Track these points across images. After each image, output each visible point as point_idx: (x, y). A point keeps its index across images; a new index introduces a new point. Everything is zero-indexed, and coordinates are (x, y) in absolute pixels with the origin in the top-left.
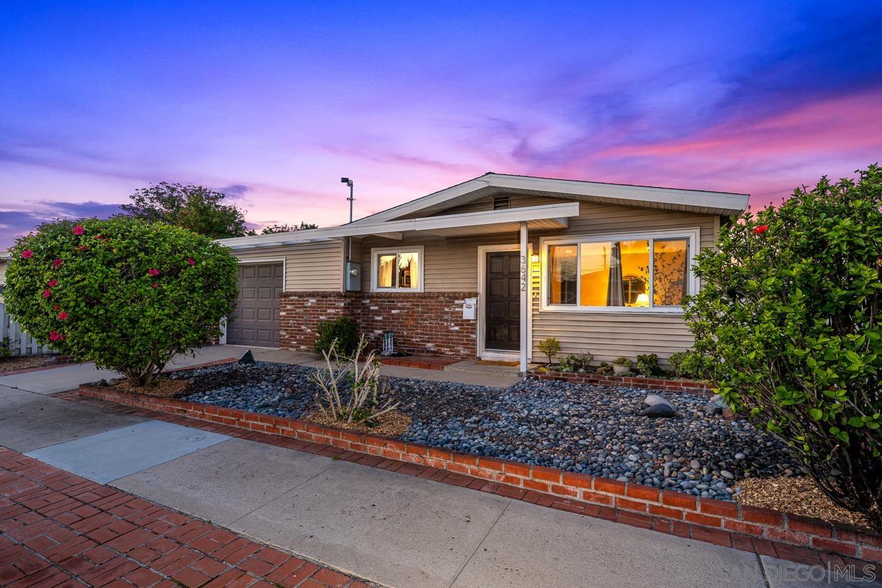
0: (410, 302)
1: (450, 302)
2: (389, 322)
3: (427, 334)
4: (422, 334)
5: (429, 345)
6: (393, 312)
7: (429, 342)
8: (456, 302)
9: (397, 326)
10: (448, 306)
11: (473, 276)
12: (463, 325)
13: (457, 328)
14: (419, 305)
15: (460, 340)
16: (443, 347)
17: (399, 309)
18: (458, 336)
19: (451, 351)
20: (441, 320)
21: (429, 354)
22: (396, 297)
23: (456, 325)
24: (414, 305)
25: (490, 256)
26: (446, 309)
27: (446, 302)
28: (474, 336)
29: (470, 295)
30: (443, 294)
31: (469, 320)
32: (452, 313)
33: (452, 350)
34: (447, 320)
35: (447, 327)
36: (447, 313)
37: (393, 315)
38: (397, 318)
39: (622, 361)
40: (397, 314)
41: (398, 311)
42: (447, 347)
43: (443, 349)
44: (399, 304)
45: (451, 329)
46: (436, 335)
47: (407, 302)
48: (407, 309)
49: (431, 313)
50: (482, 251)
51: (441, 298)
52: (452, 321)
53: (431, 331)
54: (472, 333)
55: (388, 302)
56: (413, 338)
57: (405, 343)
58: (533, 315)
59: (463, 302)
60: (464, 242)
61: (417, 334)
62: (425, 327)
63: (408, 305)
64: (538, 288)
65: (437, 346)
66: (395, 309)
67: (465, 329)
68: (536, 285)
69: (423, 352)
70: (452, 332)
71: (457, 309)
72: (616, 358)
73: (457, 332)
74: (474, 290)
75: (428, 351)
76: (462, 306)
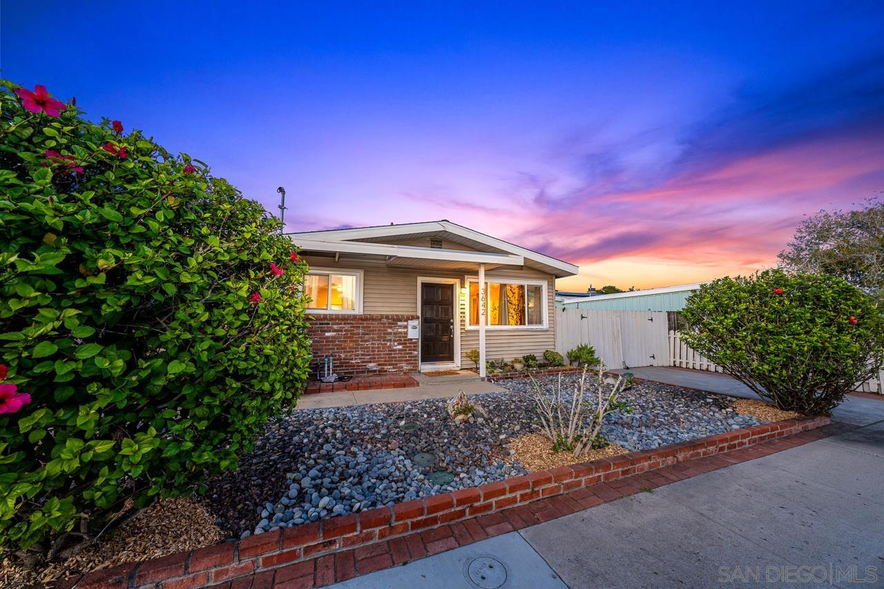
0: (348, 324)
1: (393, 324)
2: (323, 345)
3: (369, 355)
4: (362, 355)
5: (371, 365)
6: (327, 334)
7: (371, 362)
8: (399, 323)
9: (331, 349)
10: (390, 328)
11: (412, 301)
12: (406, 344)
13: (400, 347)
14: (359, 327)
15: (403, 357)
16: (386, 365)
17: (334, 331)
18: (401, 354)
19: (394, 368)
20: (384, 341)
21: (370, 374)
22: (331, 319)
23: (399, 344)
24: (354, 327)
25: (424, 285)
26: (389, 330)
27: (389, 324)
28: (416, 353)
29: (413, 318)
30: (387, 317)
31: (411, 339)
32: (395, 334)
33: (395, 366)
34: (390, 340)
35: (390, 347)
36: (390, 333)
37: (328, 337)
38: (332, 341)
39: (517, 361)
40: (332, 337)
41: (334, 334)
42: (390, 365)
43: (386, 367)
44: (335, 327)
45: (395, 348)
46: (378, 355)
47: (345, 324)
48: (345, 331)
49: (374, 334)
50: (420, 280)
51: (385, 320)
52: (395, 341)
53: (373, 351)
54: (414, 350)
55: (320, 324)
56: (352, 359)
57: (342, 366)
58: (461, 333)
59: (405, 323)
60: (403, 270)
61: (358, 355)
62: (365, 348)
63: (347, 327)
64: (464, 313)
65: (379, 365)
66: (330, 331)
67: (408, 347)
68: (463, 311)
69: (364, 372)
70: (395, 350)
71: (400, 330)
72: (513, 359)
73: (400, 350)
74: (413, 314)
75: (369, 371)
76: (406, 327)
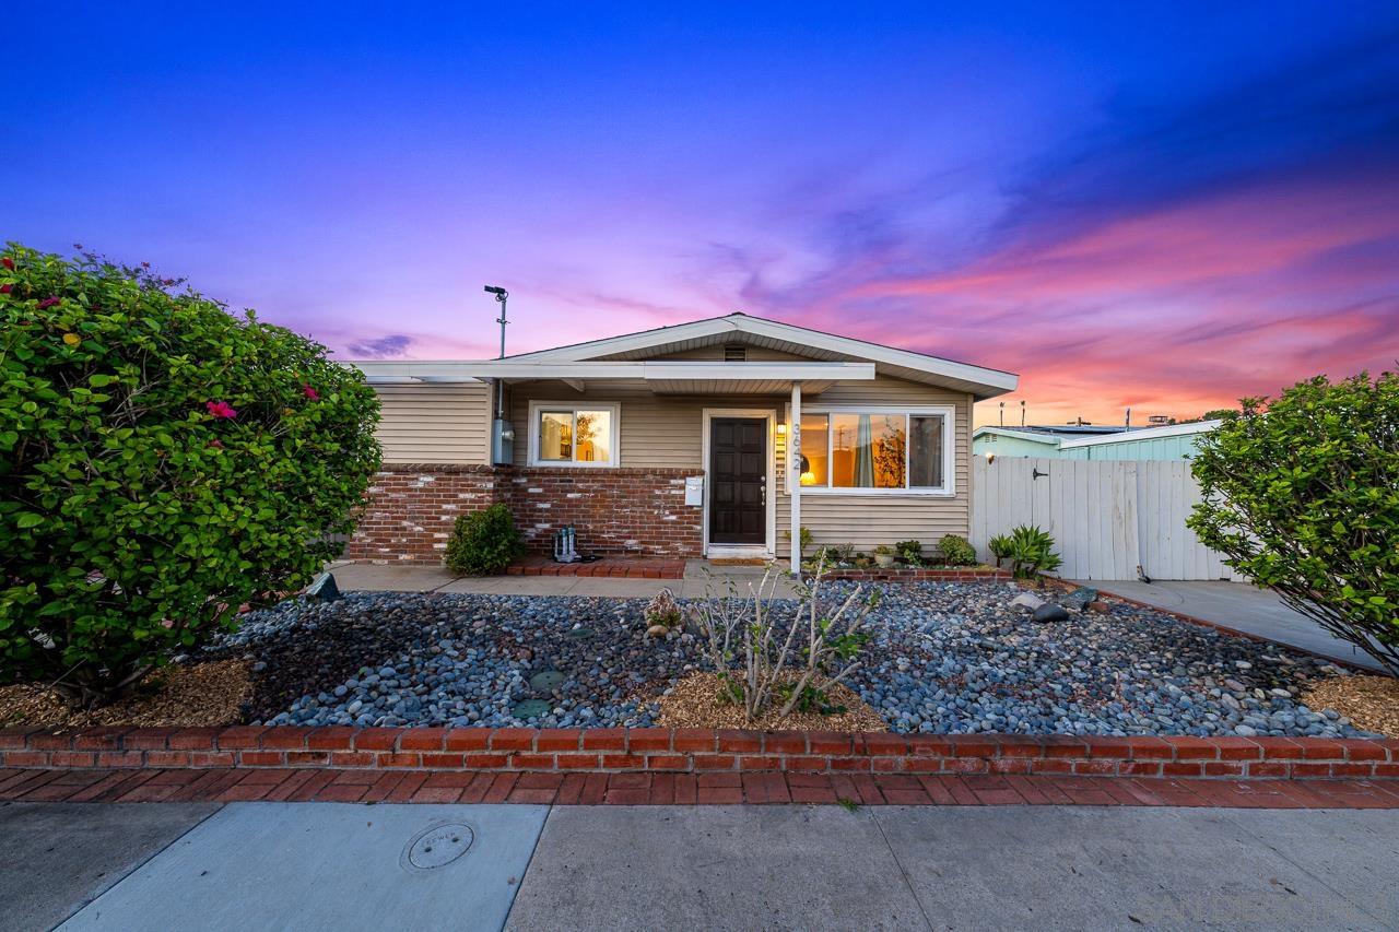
0: (598, 481)
1: (662, 482)
2: (563, 511)
3: (628, 527)
4: (618, 527)
5: (630, 542)
6: (569, 496)
7: (629, 538)
8: (673, 482)
9: (576, 517)
10: (659, 488)
11: (695, 447)
12: (683, 513)
13: (674, 518)
14: (613, 486)
15: (678, 533)
16: (653, 543)
17: (580, 491)
18: (675, 528)
19: (664, 549)
20: (649, 507)
21: (630, 555)
22: (575, 475)
23: (672, 513)
24: (606, 486)
25: (716, 422)
26: (657, 492)
27: (657, 482)
28: (699, 528)
29: (693, 473)
30: (654, 472)
31: (692, 507)
32: (666, 497)
33: (665, 545)
34: (658, 507)
35: (658, 516)
36: (659, 497)
37: (571, 500)
38: (576, 506)
39: (884, 551)
40: (577, 500)
41: (578, 495)
42: (658, 544)
43: (652, 547)
44: (580, 485)
45: (665, 518)
46: (640, 528)
47: (593, 481)
48: (594, 491)
49: (634, 497)
50: (708, 414)
51: (651, 477)
52: (665, 508)
53: (632, 522)
54: (696, 524)
55: (561, 481)
56: (603, 532)
57: (590, 542)
58: (777, 498)
59: (682, 482)
60: (682, 401)
61: (612, 527)
62: (622, 517)
63: (596, 486)
64: (783, 466)
65: (642, 543)
66: (573, 492)
67: (686, 518)
68: (780, 462)
69: (619, 552)
70: (667, 522)
71: (673, 492)
72: (876, 547)
73: (673, 522)
74: (695, 467)
75: (627, 551)
76: (683, 487)
